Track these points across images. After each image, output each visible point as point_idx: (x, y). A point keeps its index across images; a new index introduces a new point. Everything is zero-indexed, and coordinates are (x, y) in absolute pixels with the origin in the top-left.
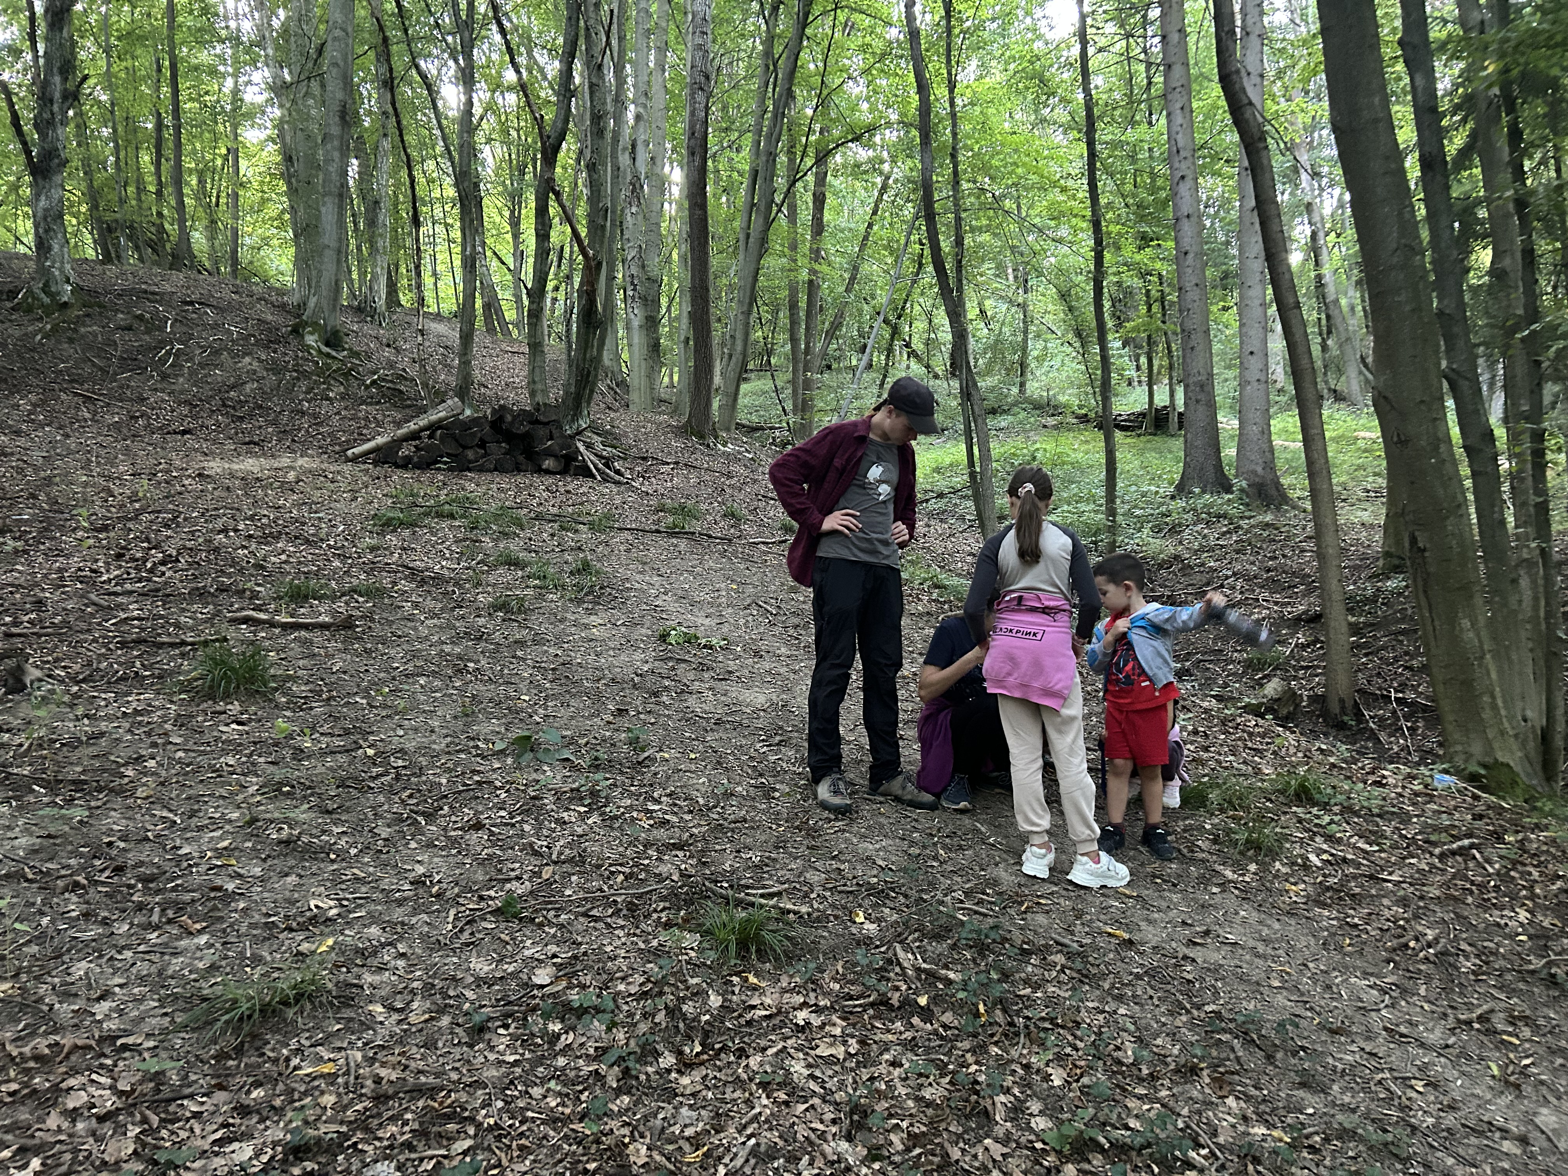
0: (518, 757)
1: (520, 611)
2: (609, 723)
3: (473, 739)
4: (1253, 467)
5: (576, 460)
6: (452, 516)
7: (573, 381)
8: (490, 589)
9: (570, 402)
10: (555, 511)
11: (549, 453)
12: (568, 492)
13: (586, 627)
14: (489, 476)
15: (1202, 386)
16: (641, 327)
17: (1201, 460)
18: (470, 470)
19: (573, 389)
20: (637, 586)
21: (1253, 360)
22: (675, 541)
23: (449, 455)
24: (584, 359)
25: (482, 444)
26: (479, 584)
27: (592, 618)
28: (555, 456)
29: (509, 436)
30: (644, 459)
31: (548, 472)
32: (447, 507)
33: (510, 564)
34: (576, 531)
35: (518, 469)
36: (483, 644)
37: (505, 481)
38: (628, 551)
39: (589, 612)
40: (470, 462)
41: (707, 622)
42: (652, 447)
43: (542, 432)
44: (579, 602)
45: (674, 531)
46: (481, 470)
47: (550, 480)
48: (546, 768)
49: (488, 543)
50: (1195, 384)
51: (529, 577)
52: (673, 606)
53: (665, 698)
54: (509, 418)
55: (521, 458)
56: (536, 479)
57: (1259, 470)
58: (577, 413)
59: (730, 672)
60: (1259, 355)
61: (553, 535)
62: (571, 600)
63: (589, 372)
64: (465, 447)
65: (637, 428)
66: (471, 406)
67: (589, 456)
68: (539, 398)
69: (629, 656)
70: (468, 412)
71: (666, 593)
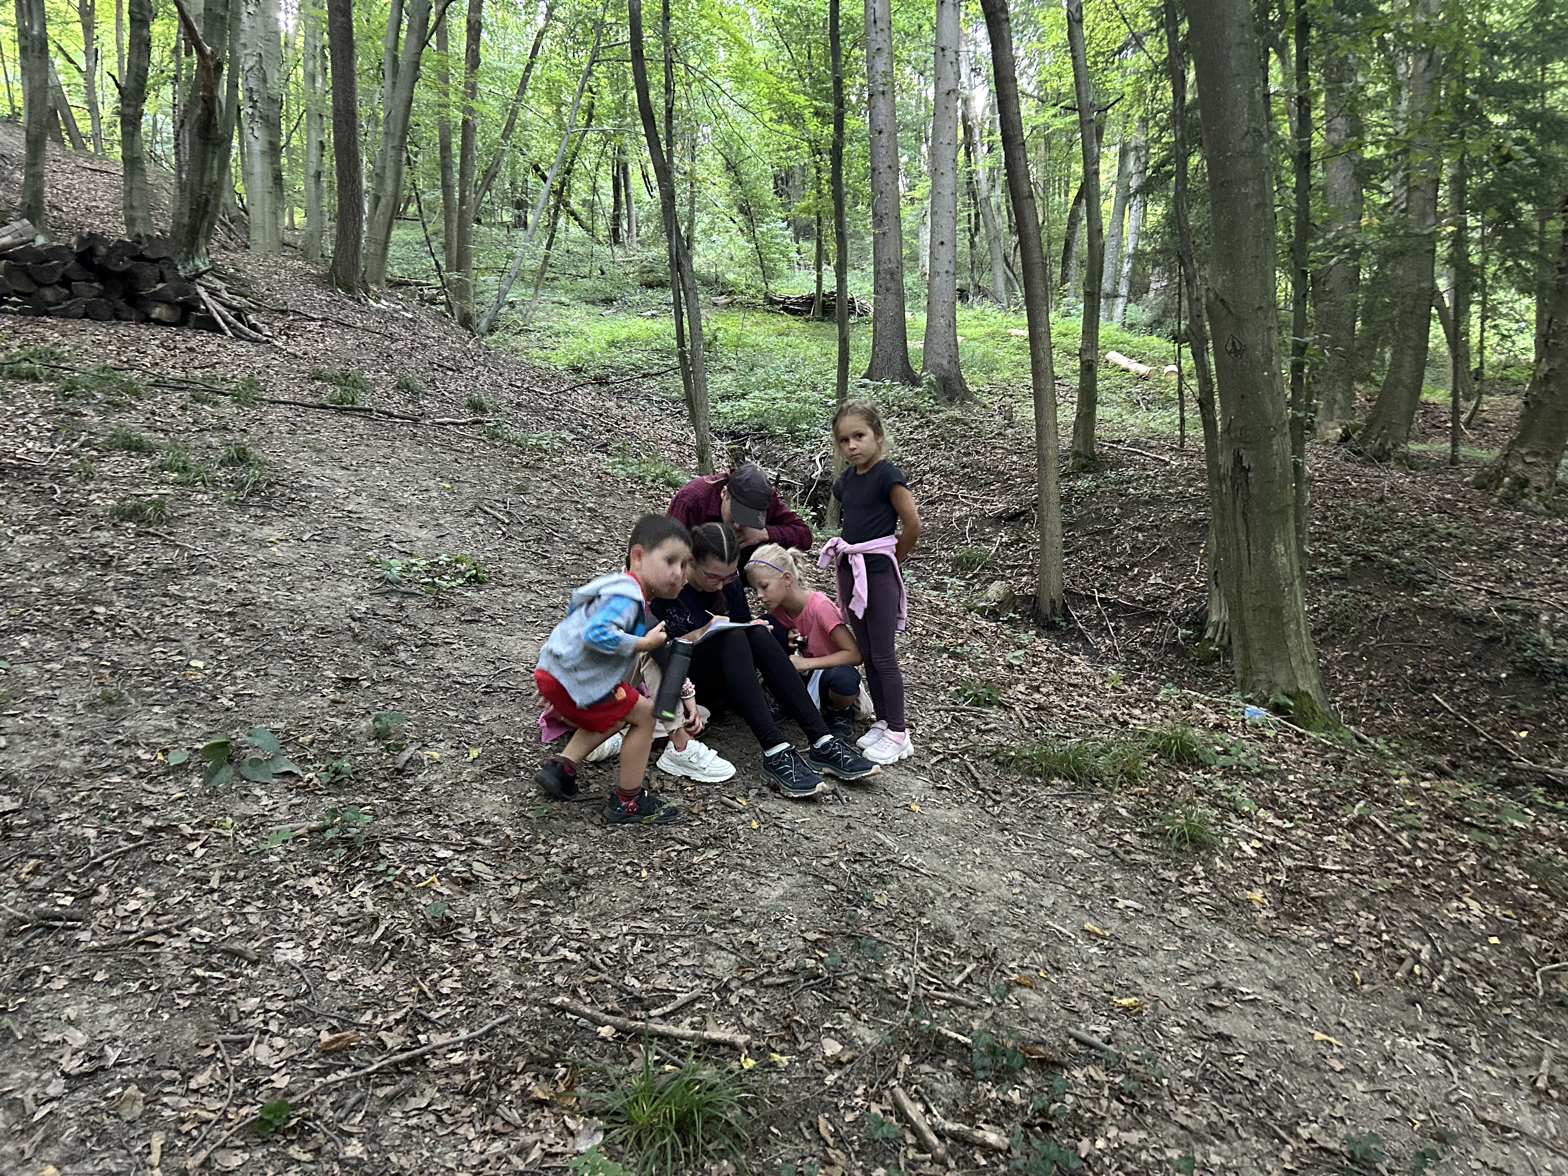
0: (209, 776)
1: (160, 521)
2: (335, 702)
3: (127, 745)
4: (938, 360)
5: (197, 309)
6: (33, 377)
7: (185, 210)
8: (106, 485)
9: (183, 236)
10: (179, 374)
11: (159, 298)
12: (191, 350)
13: (262, 544)
14: (78, 324)
15: (892, 274)
16: (263, 153)
17: (890, 350)
18: (49, 315)
19: (186, 220)
20: (316, 482)
21: (943, 250)
22: (348, 420)
23: (18, 294)
24: (201, 183)
25: (66, 282)
26: (89, 477)
27: (267, 530)
28: (169, 303)
29: (103, 274)
30: (283, 312)
31: (159, 322)
32: (26, 365)
33: (129, 448)
34: (216, 404)
35: (117, 316)
36: (113, 575)
37: (99, 332)
38: (292, 432)
39: (262, 521)
40: (50, 304)
41: (423, 533)
42: (292, 299)
43: (149, 271)
44: (243, 506)
45: (342, 408)
46: (65, 315)
47: (164, 333)
48: (258, 792)
49: (91, 416)
50: (885, 271)
51: (162, 468)
52: (372, 512)
53: (403, 656)
54: (102, 250)
55: (121, 303)
56: (145, 332)
57: (945, 363)
58: (192, 250)
59: (479, 610)
60: (948, 246)
61: (183, 408)
62: (229, 503)
63: (207, 201)
64: (40, 285)
65: (268, 275)
66: (44, 232)
67: (212, 304)
68: (140, 229)
69: (334, 588)
70: (40, 240)
71: (357, 493)
